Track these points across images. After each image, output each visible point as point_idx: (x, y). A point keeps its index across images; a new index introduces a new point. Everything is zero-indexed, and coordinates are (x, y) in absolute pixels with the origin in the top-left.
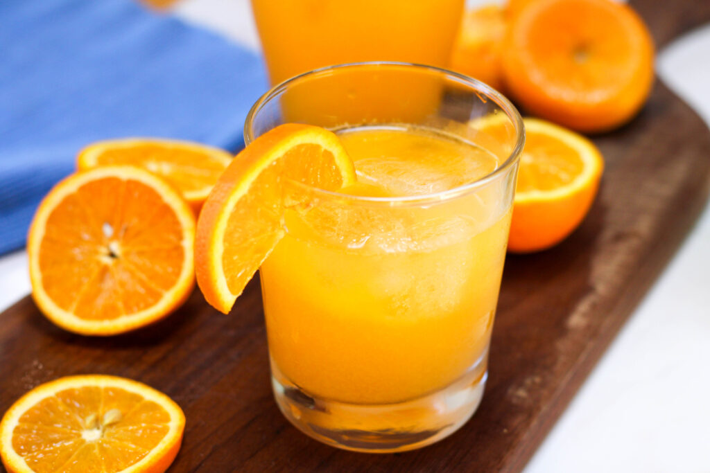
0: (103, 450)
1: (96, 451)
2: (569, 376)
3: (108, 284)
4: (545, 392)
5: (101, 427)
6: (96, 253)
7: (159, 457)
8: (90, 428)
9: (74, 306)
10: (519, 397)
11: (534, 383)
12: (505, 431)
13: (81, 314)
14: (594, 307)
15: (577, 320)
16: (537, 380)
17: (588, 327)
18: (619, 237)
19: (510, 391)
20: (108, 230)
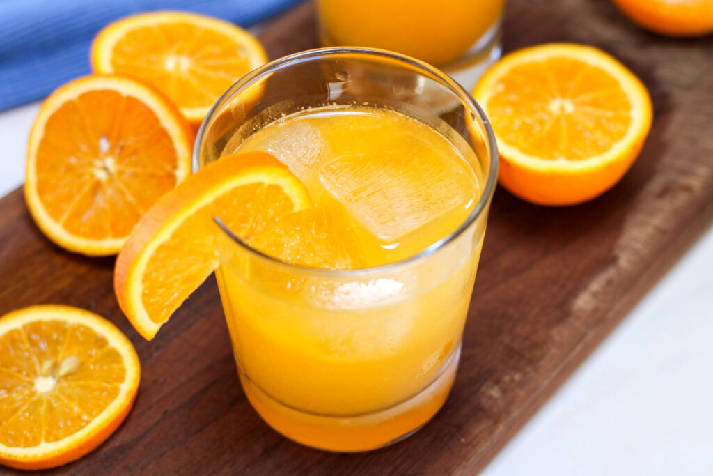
0: (50, 407)
1: (43, 409)
2: (555, 373)
3: (100, 200)
4: (521, 393)
5: (57, 377)
6: (91, 165)
7: (100, 429)
8: (45, 375)
9: (65, 217)
10: (491, 397)
11: (512, 380)
12: (463, 440)
13: (70, 227)
14: (609, 283)
15: (583, 302)
16: (517, 377)
17: (596, 310)
18: (666, 191)
19: (484, 388)
20: (104, 145)
